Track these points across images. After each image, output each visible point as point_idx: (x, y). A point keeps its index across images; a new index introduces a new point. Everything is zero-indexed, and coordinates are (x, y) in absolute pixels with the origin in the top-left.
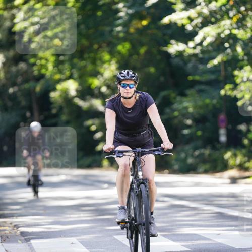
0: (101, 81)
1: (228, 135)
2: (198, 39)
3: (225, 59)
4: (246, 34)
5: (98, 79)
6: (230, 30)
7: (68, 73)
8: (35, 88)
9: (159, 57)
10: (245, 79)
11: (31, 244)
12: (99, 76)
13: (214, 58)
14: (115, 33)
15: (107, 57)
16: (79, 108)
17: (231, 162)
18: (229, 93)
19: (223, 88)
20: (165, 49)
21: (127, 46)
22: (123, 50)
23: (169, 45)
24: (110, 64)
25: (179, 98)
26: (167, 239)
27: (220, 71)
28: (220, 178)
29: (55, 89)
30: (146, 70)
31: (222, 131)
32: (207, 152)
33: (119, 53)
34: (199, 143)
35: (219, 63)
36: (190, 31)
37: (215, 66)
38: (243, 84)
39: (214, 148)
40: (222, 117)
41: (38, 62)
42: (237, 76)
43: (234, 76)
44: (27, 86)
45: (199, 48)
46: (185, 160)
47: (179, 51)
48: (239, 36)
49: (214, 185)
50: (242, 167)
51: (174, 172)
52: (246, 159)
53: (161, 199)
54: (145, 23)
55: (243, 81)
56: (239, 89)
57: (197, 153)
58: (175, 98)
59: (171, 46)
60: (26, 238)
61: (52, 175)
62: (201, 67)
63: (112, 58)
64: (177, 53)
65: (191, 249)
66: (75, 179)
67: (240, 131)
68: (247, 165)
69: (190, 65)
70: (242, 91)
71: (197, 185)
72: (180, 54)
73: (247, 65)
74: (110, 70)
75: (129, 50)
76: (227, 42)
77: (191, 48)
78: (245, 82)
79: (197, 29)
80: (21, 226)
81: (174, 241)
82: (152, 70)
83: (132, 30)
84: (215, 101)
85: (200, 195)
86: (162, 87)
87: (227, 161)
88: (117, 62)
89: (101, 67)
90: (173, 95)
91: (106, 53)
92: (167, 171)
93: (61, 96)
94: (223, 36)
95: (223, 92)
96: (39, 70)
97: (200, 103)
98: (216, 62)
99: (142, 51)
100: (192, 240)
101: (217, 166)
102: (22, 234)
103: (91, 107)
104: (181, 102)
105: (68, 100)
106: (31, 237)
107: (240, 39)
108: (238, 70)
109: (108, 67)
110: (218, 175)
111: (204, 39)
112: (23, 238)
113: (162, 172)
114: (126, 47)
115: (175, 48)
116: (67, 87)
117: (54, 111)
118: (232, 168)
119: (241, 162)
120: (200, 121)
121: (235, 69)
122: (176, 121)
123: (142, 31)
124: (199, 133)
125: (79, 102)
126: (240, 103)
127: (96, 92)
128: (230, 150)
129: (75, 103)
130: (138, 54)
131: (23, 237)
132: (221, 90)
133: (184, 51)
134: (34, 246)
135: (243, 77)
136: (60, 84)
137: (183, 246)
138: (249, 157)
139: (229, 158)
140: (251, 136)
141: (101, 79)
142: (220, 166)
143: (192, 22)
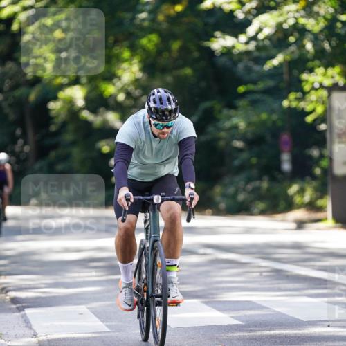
0: (117, 87)
1: (294, 161)
2: (251, 31)
3: (288, 58)
4: (318, 24)
5: (114, 85)
6: (296, 19)
8: (28, 95)
9: (196, 54)
10: (317, 85)
11: (25, 314)
12: (115, 80)
13: (273, 57)
14: (137, 22)
15: (126, 54)
16: (87, 124)
17: (298, 199)
18: (294, 104)
19: (286, 97)
20: (207, 44)
21: (154, 38)
22: (149, 45)
23: (213, 39)
24: (131, 64)
25: (225, 112)
26: (210, 308)
27: (281, 74)
28: (283, 221)
31: (286, 157)
32: (265, 185)
33: (144, 49)
34: (255, 172)
35: (281, 64)
36: (241, 20)
37: (275, 67)
38: (313, 92)
39: (273, 179)
40: (285, 137)
42: (307, 81)
43: (300, 81)
44: (18, 93)
46: (234, 196)
47: (225, 47)
48: (309, 27)
49: (273, 231)
50: (312, 206)
51: (218, 212)
52: (319, 194)
54: (179, 8)
55: (313, 89)
56: (308, 99)
57: (250, 187)
58: (220, 112)
59: (215, 40)
60: (18, 305)
62: (256, 68)
63: (133, 56)
64: (223, 50)
65: (243, 322)
67: (310, 157)
68: (320, 203)
69: (241, 66)
70: (312, 102)
71: (248, 231)
72: (228, 52)
73: (319, 67)
74: (130, 72)
75: (156, 45)
76: (292, 35)
77: (242, 43)
78: (317, 89)
79: (250, 17)
80: (11, 288)
81: (220, 310)
82: (188, 71)
83: (161, 17)
84: (275, 117)
85: (254, 246)
87: (292, 198)
88: (140, 62)
89: (119, 69)
91: (126, 49)
92: (209, 211)
93: (62, 108)
94: (285, 26)
95: (285, 103)
97: (254, 119)
98: (275, 62)
99: (176, 46)
100: (243, 310)
101: (277, 204)
102: (14, 301)
103: (105, 122)
104: (229, 118)
105: (73, 113)
106: (24, 305)
107: (309, 31)
108: (307, 73)
109: (129, 68)
110: (279, 216)
111: (260, 30)
112: (14, 306)
113: (203, 212)
114: (153, 41)
115: (220, 42)
116: (73, 95)
117: (53, 128)
118: (299, 207)
119: (311, 198)
120: (254, 142)
121: (302, 72)
122: (222, 143)
123: (175, 19)
124: (254, 160)
125: (86, 114)
126: (309, 119)
127: (112, 102)
128: (296, 183)
129: (82, 117)
130: (169, 50)
131: (15, 304)
132: (283, 100)
133: (233, 47)
134: (29, 317)
135: (313, 83)
136: (63, 91)
137: (232, 317)
138: (321, 192)
139: (295, 194)
140: (324, 163)
141: (119, 84)
142: (282, 205)
143: (243, 8)
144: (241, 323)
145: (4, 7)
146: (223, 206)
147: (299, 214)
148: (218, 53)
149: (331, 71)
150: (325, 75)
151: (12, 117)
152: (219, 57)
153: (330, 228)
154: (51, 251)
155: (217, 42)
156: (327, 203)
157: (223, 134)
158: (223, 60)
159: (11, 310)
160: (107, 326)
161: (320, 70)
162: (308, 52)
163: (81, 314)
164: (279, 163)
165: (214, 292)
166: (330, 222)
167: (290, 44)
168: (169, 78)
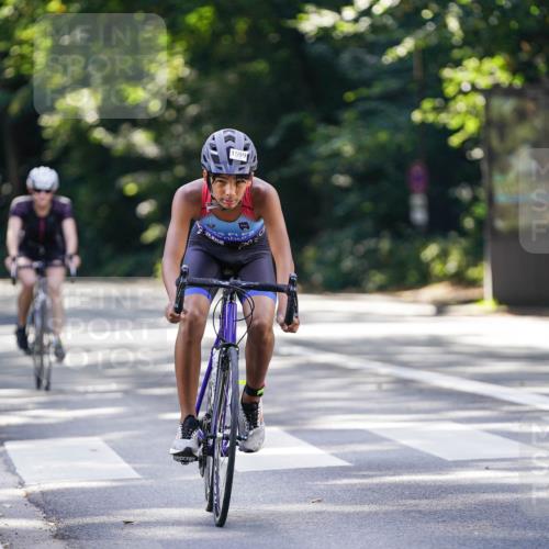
1: (431, 208)
3: (421, 44)
8: (8, 104)
9: (274, 37)
10: (466, 87)
11: (5, 452)
13: (398, 42)
16: (102, 150)
17: (437, 268)
18: (431, 117)
19: (417, 106)
20: (290, 23)
21: (207, 11)
22: (199, 24)
23: (302, 15)
25: (323, 130)
26: (299, 441)
27: (410, 69)
28: (414, 302)
31: (418, 201)
32: (385, 245)
33: (192, 31)
34: (368, 225)
35: (410, 54)
37: (401, 60)
38: (460, 97)
39: (397, 236)
40: (417, 169)
41: (15, 50)
42: (451, 80)
43: (440, 81)
46: (336, 263)
47: (322, 28)
49: (398, 318)
50: (460, 279)
52: (471, 259)
53: (286, 350)
55: (461, 92)
56: (452, 109)
57: (361, 248)
58: (313, 130)
59: (305, 16)
62: (370, 59)
63: (174, 41)
64: (318, 33)
65: (351, 462)
67: (457, 201)
68: (473, 273)
69: (346, 58)
70: (459, 113)
71: (358, 318)
72: (325, 34)
73: (470, 57)
74: (170, 66)
75: (213, 25)
76: (426, 7)
77: (348, 22)
78: (465, 94)
81: (314, 443)
82: (262, 66)
84: (400, 138)
85: (367, 342)
87: (427, 265)
88: (186, 51)
90: (309, 121)
95: (417, 116)
96: (18, 68)
97: (367, 140)
98: (402, 50)
99: (242, 25)
100: (351, 442)
101: (404, 276)
103: (131, 147)
104: (328, 138)
105: (79, 130)
106: (4, 436)
108: (451, 67)
109: (167, 62)
110: (408, 295)
114: (206, 18)
115: (313, 21)
118: (439, 280)
119: (460, 267)
120: (367, 177)
121: (444, 65)
122: (316, 179)
124: (367, 206)
125: (100, 135)
126: (455, 141)
128: (434, 242)
129: (95, 139)
130: (230, 31)
132: (413, 110)
133: (334, 28)
134: (12, 455)
135: (459, 84)
137: (333, 454)
138: (475, 256)
139: (433, 260)
140: (480, 210)
142: (413, 276)
144: (347, 464)
146: (318, 278)
147: (439, 291)
148: (310, 37)
149: (488, 64)
150: (478, 70)
152: (313, 44)
153: (487, 313)
155: (308, 19)
156: (485, 273)
157: (318, 165)
160: (135, 469)
161: (471, 63)
162: (452, 34)
163: (94, 450)
164: (406, 210)
165: (305, 414)
166: (489, 303)
167: (423, 22)
168: (231, 77)
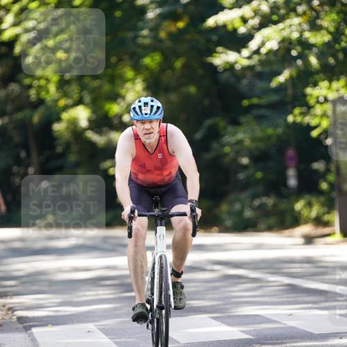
0: (122, 107)
1: (300, 177)
2: (253, 45)
3: (294, 74)
5: (118, 104)
6: (301, 33)
7: (76, 96)
8: (31, 118)
9: (200, 72)
10: (321, 99)
11: (32, 333)
12: (119, 100)
13: (279, 73)
15: (130, 74)
16: (92, 145)
17: (305, 215)
18: (299, 119)
19: (291, 112)
20: (210, 60)
21: (157, 57)
22: (152, 64)
23: (215, 54)
24: (134, 83)
25: (230, 129)
26: (219, 323)
27: (285, 89)
28: (290, 236)
29: (59, 119)
30: (184, 90)
31: (291, 173)
32: (270, 201)
33: (147, 68)
34: (260, 189)
36: (243, 34)
38: (318, 106)
39: (280, 195)
40: (291, 152)
41: (36, 83)
42: (311, 95)
43: (305, 96)
44: (20, 115)
45: (256, 58)
46: (241, 213)
47: (228, 63)
48: (312, 41)
50: (319, 222)
51: (225, 230)
52: (326, 209)
53: (209, 267)
54: (181, 25)
55: (318, 102)
56: (312, 113)
58: (225, 128)
59: (217, 55)
60: (25, 325)
61: (58, 238)
62: (260, 85)
63: (137, 75)
64: (225, 66)
65: (253, 336)
66: (89, 243)
67: (316, 171)
68: (326, 218)
69: (245, 82)
70: (317, 116)
71: (258, 247)
72: (230, 67)
73: (324, 80)
74: (134, 91)
75: (160, 64)
76: (294, 48)
77: (245, 58)
78: (322, 103)
79: (253, 31)
80: (17, 308)
81: (229, 325)
82: (192, 90)
83: (162, 35)
84: (280, 131)
85: (264, 261)
86: (206, 114)
87: (299, 213)
88: (144, 81)
89: (122, 88)
90: (222, 124)
91: (129, 68)
92: (216, 228)
93: (67, 128)
95: (290, 119)
96: (38, 94)
97: (259, 134)
98: (282, 79)
99: (178, 64)
100: (253, 324)
101: (284, 221)
102: (20, 319)
104: (234, 134)
105: (77, 133)
106: (32, 324)
107: (313, 45)
108: (311, 87)
109: (132, 88)
110: (287, 232)
111: (263, 44)
112: (21, 326)
113: (209, 230)
114: (155, 60)
115: (223, 58)
116: (76, 116)
117: (59, 150)
118: (306, 222)
119: (318, 214)
120: (259, 158)
121: (307, 86)
122: (226, 160)
123: (176, 37)
124: (259, 175)
126: (315, 133)
127: (116, 121)
128: (303, 198)
129: (86, 137)
130: (172, 68)
131: (22, 323)
132: (288, 115)
133: (236, 63)
134: (36, 336)
135: (318, 97)
136: (67, 112)
137: (242, 331)
138: (329, 207)
139: (302, 209)
140: (331, 177)
141: (123, 104)
143: (246, 25)
144: (251, 337)
145: (5, 30)
146: (228, 223)
147: (307, 229)
148: (220, 69)
149: (335, 85)
150: (329, 88)
151: (17, 139)
152: (222, 72)
153: (337, 243)
154: (60, 271)
155: (219, 57)
156: (335, 218)
157: (227, 149)
158: (226, 75)
159: (17, 330)
160: (114, 342)
161: (324, 84)
163: (89, 332)
164: (284, 178)
166: (338, 236)
167: (295, 58)
168: (173, 97)
